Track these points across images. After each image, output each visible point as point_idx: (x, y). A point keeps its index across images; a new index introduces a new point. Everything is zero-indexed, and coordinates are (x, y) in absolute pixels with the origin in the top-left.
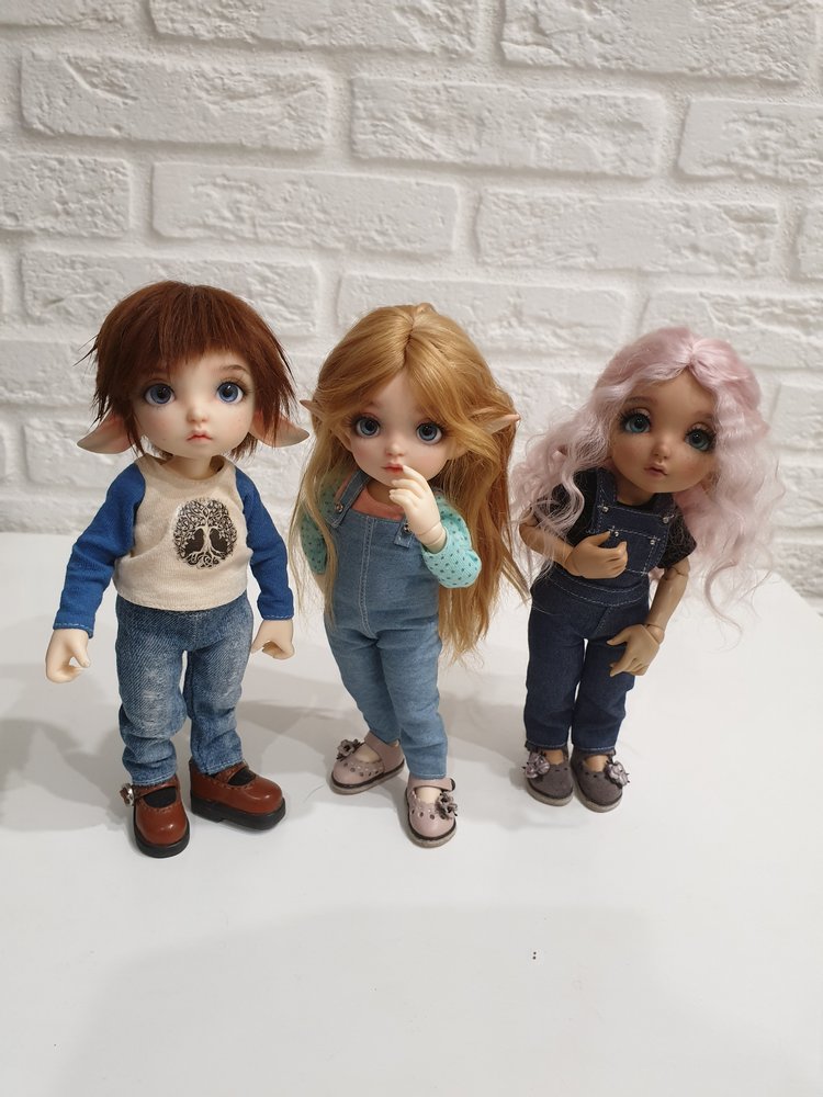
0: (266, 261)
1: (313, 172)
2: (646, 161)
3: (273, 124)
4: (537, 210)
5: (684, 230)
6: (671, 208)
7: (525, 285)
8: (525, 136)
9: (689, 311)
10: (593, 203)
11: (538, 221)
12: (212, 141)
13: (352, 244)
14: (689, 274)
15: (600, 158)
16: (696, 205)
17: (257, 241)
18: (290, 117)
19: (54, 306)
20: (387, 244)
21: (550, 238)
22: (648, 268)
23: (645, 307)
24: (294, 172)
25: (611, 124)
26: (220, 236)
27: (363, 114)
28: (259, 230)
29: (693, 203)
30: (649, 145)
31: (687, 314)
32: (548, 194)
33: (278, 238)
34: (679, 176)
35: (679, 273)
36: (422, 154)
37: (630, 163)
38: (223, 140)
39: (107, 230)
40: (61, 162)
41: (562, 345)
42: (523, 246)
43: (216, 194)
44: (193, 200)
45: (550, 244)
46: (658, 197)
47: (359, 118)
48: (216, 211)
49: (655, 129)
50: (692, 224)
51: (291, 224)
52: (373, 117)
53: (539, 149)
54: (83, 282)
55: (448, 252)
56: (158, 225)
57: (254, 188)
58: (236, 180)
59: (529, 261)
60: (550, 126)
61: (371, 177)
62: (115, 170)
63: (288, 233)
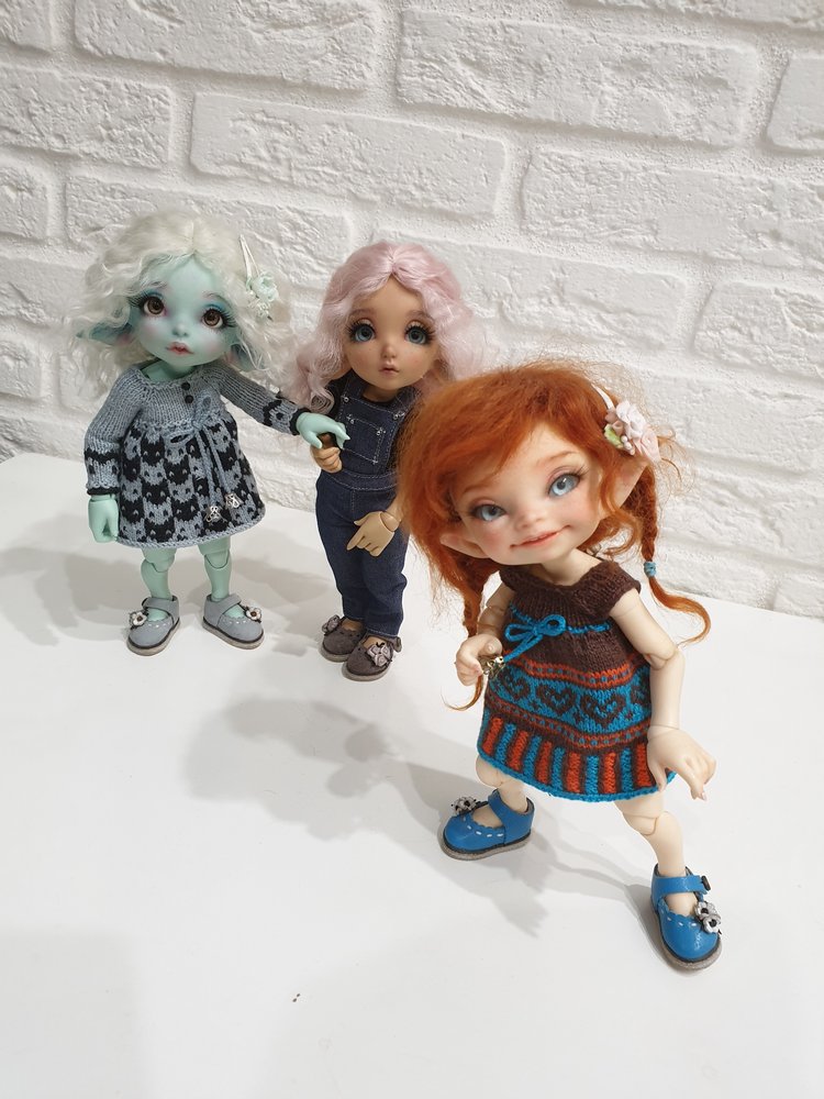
0: (298, 207)
1: (354, 114)
2: (727, 126)
3: (315, 58)
4: (593, 176)
5: (765, 212)
6: (752, 185)
7: (570, 259)
8: (587, 89)
9: (759, 309)
10: (658, 172)
11: (593, 188)
12: (253, 72)
13: (388, 197)
14: (765, 266)
15: (673, 120)
16: (783, 183)
17: (292, 186)
18: (334, 52)
19: (93, 234)
20: (425, 200)
21: (605, 210)
22: (716, 254)
23: (707, 299)
24: (335, 113)
25: (690, 79)
26: (255, 176)
27: (411, 52)
28: (294, 173)
29: (780, 181)
30: (733, 107)
31: (756, 312)
32: (608, 159)
33: (313, 184)
34: (766, 146)
35: (751, 262)
36: (471, 103)
37: (708, 128)
38: (263, 72)
39: (146, 160)
40: (108, 85)
41: (606, 332)
42: (574, 215)
43: (254, 131)
44: (230, 136)
45: (603, 216)
46: (739, 171)
47: (406, 57)
48: (253, 149)
49: (743, 88)
50: (775, 206)
51: (327, 169)
52: (422, 57)
53: (602, 104)
54: (121, 212)
55: (489, 215)
56: (194, 160)
57: (292, 127)
58: (275, 118)
59: (579, 234)
60: (618, 79)
61: (414, 124)
62: (158, 96)
63: (322, 179)
